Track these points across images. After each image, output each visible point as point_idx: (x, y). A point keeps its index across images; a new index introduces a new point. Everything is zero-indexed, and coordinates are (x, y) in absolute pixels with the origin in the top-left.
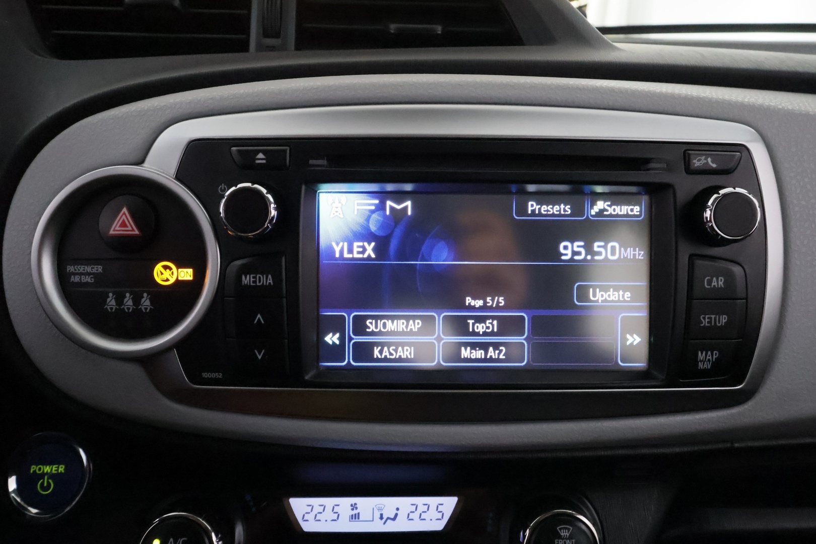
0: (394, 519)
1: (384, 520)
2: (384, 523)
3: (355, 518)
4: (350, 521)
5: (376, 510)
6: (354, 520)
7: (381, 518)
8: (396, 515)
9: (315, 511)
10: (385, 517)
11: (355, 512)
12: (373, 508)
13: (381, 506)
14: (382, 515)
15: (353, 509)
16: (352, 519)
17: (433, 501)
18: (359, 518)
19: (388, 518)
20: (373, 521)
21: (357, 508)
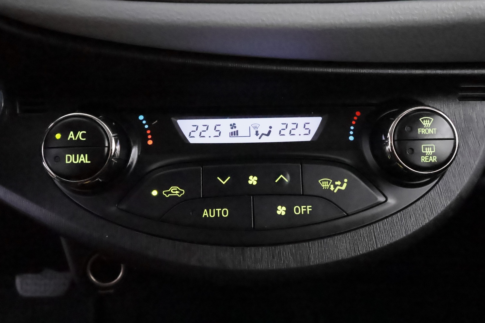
0: (268, 135)
1: (259, 136)
2: (260, 138)
3: (235, 135)
4: (230, 137)
5: (252, 129)
6: (233, 136)
7: (257, 133)
8: (270, 132)
9: (200, 130)
10: (260, 133)
11: (234, 130)
12: (250, 127)
13: (256, 125)
14: (257, 132)
15: (232, 128)
16: (232, 135)
17: (301, 120)
18: (237, 135)
19: (263, 134)
20: (250, 136)
21: (235, 127)
